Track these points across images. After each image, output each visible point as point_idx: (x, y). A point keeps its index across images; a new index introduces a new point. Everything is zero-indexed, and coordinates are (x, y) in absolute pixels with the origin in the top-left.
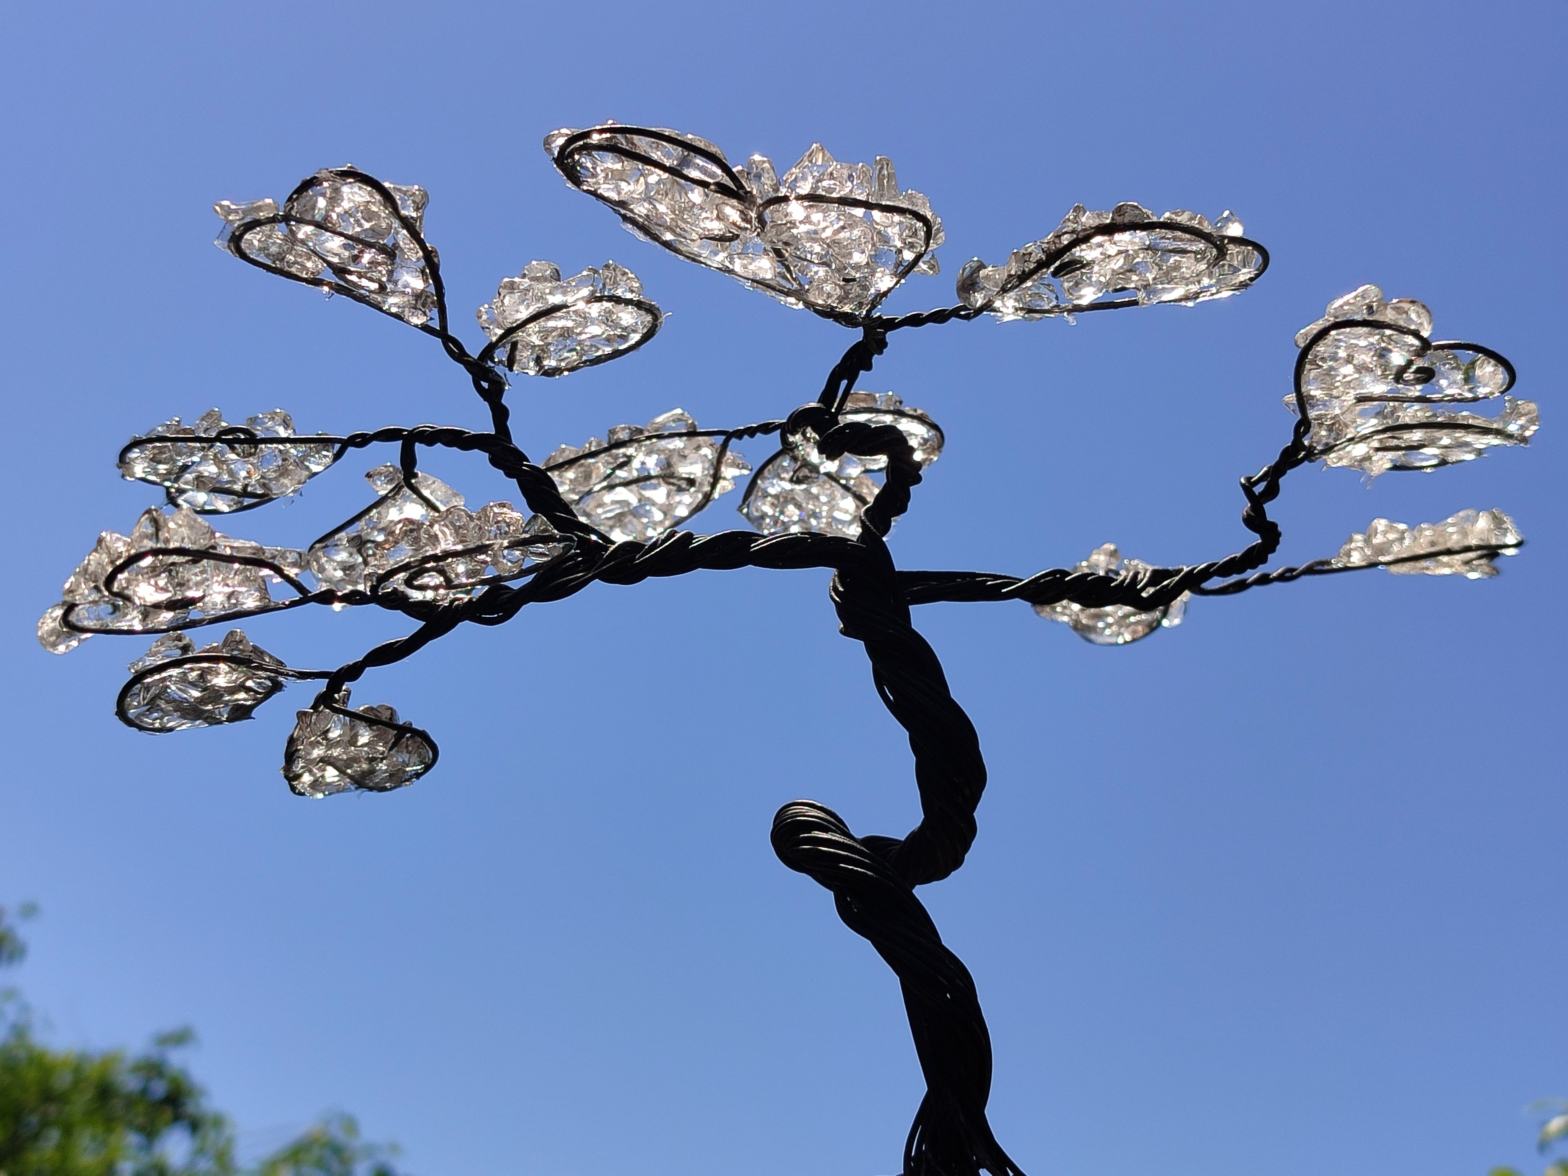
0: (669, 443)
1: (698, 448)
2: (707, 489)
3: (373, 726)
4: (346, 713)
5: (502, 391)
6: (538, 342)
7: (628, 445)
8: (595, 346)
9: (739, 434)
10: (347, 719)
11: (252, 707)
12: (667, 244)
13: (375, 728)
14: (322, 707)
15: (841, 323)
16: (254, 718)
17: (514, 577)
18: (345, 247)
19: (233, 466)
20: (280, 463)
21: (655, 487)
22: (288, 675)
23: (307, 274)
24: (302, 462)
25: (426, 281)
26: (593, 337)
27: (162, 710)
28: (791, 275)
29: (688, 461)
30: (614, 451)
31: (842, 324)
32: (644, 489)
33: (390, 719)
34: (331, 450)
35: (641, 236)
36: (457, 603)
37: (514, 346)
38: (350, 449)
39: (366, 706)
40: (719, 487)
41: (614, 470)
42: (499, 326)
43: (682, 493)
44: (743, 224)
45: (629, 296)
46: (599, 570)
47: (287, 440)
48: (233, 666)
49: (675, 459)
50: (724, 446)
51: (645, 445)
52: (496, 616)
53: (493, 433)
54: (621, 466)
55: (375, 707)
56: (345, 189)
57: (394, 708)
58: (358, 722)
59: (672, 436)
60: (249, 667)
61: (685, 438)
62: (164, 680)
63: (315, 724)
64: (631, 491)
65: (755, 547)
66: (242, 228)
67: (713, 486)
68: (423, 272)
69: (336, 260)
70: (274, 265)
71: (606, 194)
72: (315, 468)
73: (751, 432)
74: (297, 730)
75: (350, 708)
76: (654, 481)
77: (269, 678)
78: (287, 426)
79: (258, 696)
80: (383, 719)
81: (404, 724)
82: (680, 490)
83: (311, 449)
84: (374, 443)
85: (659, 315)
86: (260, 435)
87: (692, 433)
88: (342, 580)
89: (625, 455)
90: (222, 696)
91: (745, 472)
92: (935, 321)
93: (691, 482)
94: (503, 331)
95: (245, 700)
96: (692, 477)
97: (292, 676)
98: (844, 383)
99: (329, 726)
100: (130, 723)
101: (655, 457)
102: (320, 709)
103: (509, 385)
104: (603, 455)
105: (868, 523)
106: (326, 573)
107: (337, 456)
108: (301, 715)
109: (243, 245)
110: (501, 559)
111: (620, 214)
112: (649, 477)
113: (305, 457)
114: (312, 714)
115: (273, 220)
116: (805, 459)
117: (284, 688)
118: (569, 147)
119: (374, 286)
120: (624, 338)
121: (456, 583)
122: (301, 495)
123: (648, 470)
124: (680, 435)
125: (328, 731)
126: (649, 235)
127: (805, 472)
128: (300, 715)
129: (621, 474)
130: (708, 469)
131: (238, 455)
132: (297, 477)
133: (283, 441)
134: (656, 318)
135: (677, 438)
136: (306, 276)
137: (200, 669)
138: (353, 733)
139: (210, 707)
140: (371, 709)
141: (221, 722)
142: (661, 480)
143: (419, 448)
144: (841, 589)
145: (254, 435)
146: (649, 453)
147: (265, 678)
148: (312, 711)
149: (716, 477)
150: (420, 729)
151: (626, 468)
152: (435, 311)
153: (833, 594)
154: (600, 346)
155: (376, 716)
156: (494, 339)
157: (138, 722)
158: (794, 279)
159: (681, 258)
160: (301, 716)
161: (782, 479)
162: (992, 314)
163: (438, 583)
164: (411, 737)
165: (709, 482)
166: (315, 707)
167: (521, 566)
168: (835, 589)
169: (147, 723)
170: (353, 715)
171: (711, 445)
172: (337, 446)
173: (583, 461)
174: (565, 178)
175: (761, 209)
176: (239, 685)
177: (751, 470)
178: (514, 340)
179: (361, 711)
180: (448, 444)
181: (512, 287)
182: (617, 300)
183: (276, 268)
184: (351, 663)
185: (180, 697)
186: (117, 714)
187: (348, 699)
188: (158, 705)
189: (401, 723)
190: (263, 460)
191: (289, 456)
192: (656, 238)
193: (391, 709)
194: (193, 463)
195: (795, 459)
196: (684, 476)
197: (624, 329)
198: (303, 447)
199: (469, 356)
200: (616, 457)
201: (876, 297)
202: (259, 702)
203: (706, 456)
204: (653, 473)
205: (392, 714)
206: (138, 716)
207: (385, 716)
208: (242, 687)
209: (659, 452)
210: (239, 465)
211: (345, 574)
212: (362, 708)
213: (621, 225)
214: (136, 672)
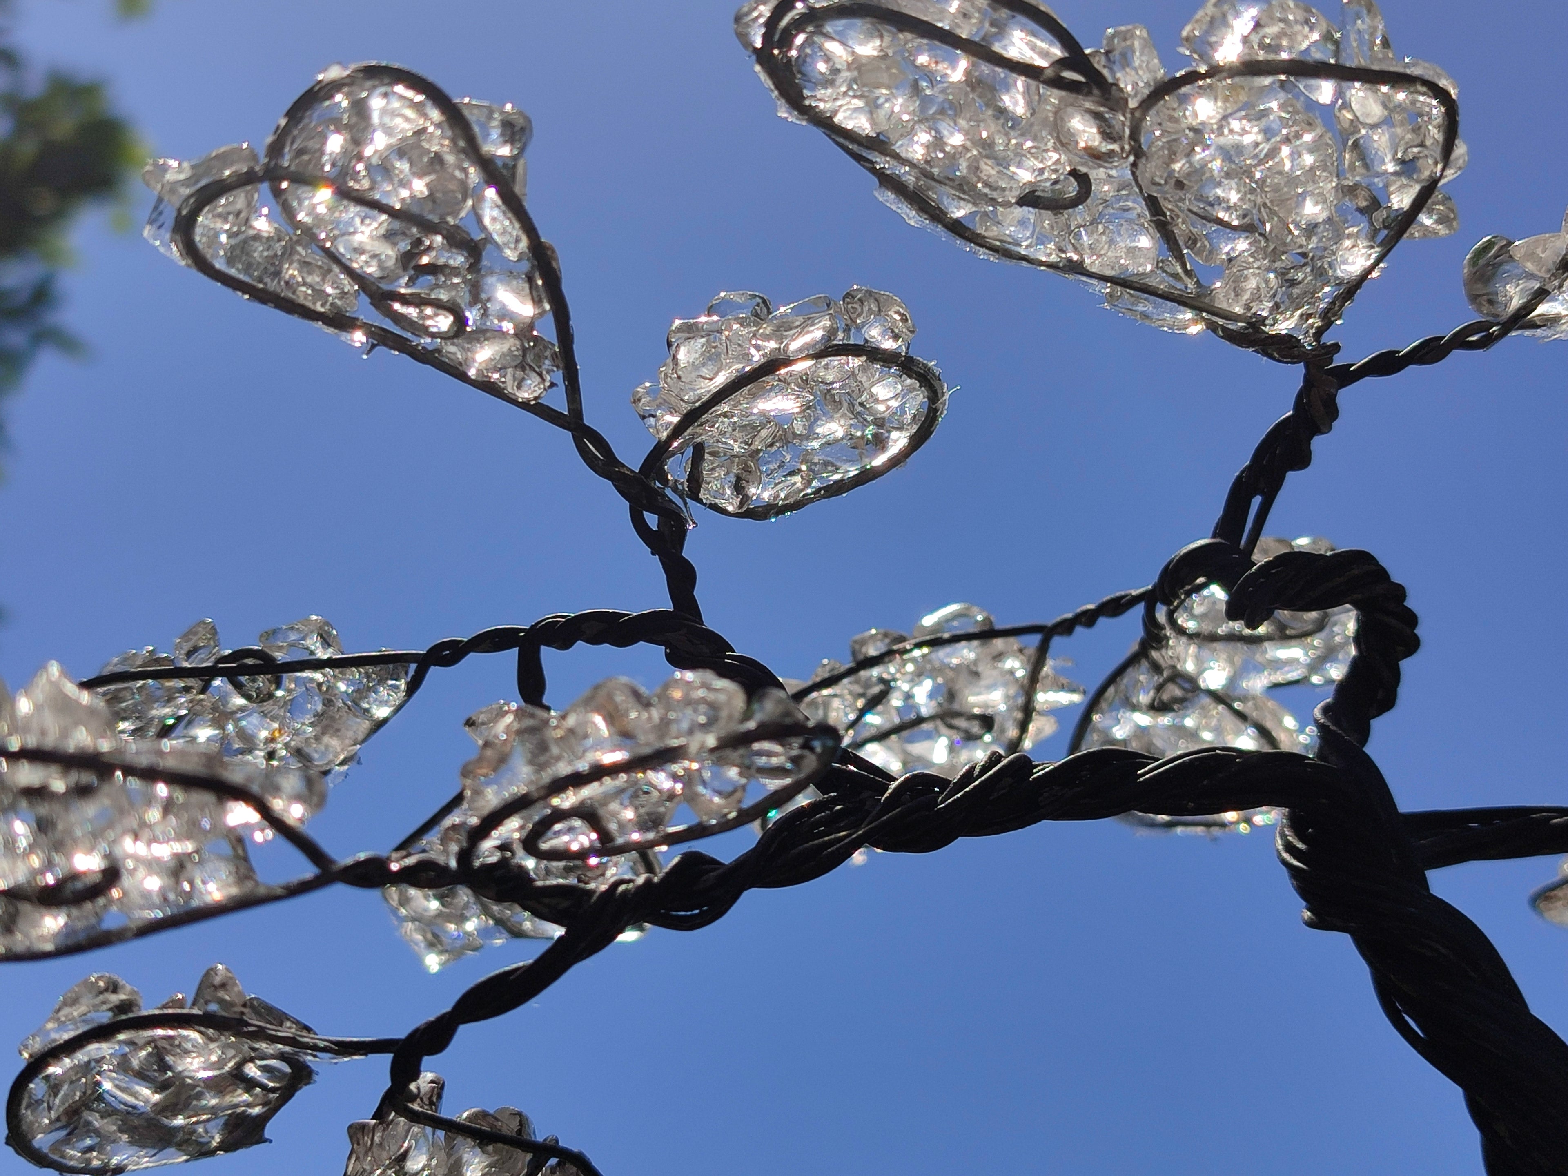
0: (949, 655)
1: (999, 657)
2: (1012, 732)
3: (487, 1144)
4: (438, 1123)
5: (682, 533)
6: (737, 448)
7: (887, 660)
8: (833, 465)
9: (1066, 627)
10: (441, 1134)
11: (263, 1120)
12: (957, 228)
13: (490, 1148)
14: (393, 1114)
15: (1271, 357)
16: (271, 1141)
17: (726, 826)
18: (389, 236)
19: (244, 723)
20: (320, 708)
21: (930, 736)
22: (315, 1048)
23: (322, 306)
24: (356, 703)
25: (537, 302)
26: (828, 443)
27: (97, 1132)
28: (1184, 266)
29: (983, 682)
30: (863, 674)
31: (1274, 359)
32: (910, 741)
33: (519, 1132)
34: (403, 674)
35: (912, 217)
36: (622, 888)
37: (699, 451)
38: (434, 671)
39: (473, 1110)
40: (1032, 727)
41: (862, 713)
42: (672, 410)
43: (971, 743)
44: (1107, 147)
45: (889, 344)
46: (876, 823)
47: (331, 663)
48: (210, 1031)
49: (960, 684)
50: (1042, 651)
51: (914, 660)
52: (697, 911)
53: (671, 610)
54: (875, 702)
55: (492, 1112)
56: (376, 103)
57: (525, 1112)
58: (460, 1139)
59: (956, 639)
60: (238, 1034)
61: (975, 643)
62: (86, 1068)
63: (381, 1145)
64: (889, 748)
65: (1146, 773)
66: (192, 200)
67: (1023, 727)
68: (530, 280)
69: (372, 270)
70: (261, 286)
71: (849, 125)
72: (381, 712)
73: (1088, 619)
74: (353, 1160)
75: (446, 1112)
76: (925, 726)
77: (282, 1057)
78: (326, 642)
79: (271, 1096)
80: (505, 1131)
81: (545, 1140)
82: (970, 738)
83: (368, 676)
84: (472, 656)
85: (939, 391)
86: (280, 656)
87: (987, 634)
88: (440, 915)
89: (881, 680)
90: (199, 1096)
91: (1076, 698)
92: (1422, 361)
93: (987, 722)
94: (679, 419)
95: (249, 1105)
96: (990, 711)
97: (324, 1050)
98: (1256, 501)
99: (406, 1145)
100: (39, 1159)
101: (928, 684)
102: (391, 1117)
103: (694, 523)
104: (845, 681)
105: (1332, 728)
106: (413, 904)
107: (413, 687)
108: (357, 1131)
109: (199, 237)
110: (701, 789)
111: (874, 171)
112: (920, 720)
113: (362, 693)
114: (374, 1129)
115: (247, 179)
116: (1174, 667)
117: (316, 1077)
118: (780, 19)
119: (443, 322)
120: (879, 442)
121: (620, 841)
122: (359, 763)
123: (915, 707)
124: (968, 637)
125: (404, 1157)
126: (926, 212)
127: (1174, 691)
128: (352, 1131)
129: (873, 719)
130: (1015, 697)
131: (248, 697)
132: (350, 734)
133: (318, 665)
134: (934, 396)
135: (963, 643)
136: (323, 310)
137: (152, 1041)
138: (451, 1161)
139: (179, 1121)
140: (484, 1115)
141: (212, 1153)
142: (939, 723)
143: (547, 654)
144: (1301, 846)
145: (272, 660)
146: (919, 675)
147: (273, 1057)
148: (374, 1121)
149: (1028, 711)
150: (575, 1149)
151: (880, 708)
152: (558, 376)
153: (1286, 856)
154: (839, 464)
155: (492, 1126)
156: (664, 435)
157: (56, 1157)
158: (1188, 273)
159: (982, 253)
160: (355, 1133)
161: (1135, 708)
162: (1528, 333)
163: (586, 843)
164: (559, 1164)
165: (1015, 720)
166: (379, 1115)
167: (740, 801)
168: (1290, 848)
169: (72, 1158)
170: (452, 1127)
171: (1021, 651)
172: (413, 667)
173: (814, 695)
174: (776, 93)
175: (1137, 114)
176: (229, 1073)
177: (1084, 692)
178: (699, 440)
179: (465, 1120)
180: (595, 640)
181: (691, 331)
182: (873, 354)
183: (264, 291)
184: (432, 1018)
185: (125, 1104)
186: (8, 1142)
187: (440, 1097)
188: (88, 1123)
189: (540, 1138)
190: (292, 706)
191: (335, 695)
192: (937, 215)
193: (519, 1114)
194: (179, 719)
195: (1156, 668)
196: (976, 711)
197: (880, 422)
198: (355, 673)
199: (623, 466)
200: (867, 685)
201: (1333, 303)
202: (273, 1109)
203: (1012, 672)
204: (925, 712)
205: (521, 1124)
206: (57, 1146)
207: (510, 1127)
208: (238, 1078)
209: (933, 673)
210: (255, 719)
211: (443, 905)
212: (465, 1115)
213: (876, 193)
214: (31, 1056)
